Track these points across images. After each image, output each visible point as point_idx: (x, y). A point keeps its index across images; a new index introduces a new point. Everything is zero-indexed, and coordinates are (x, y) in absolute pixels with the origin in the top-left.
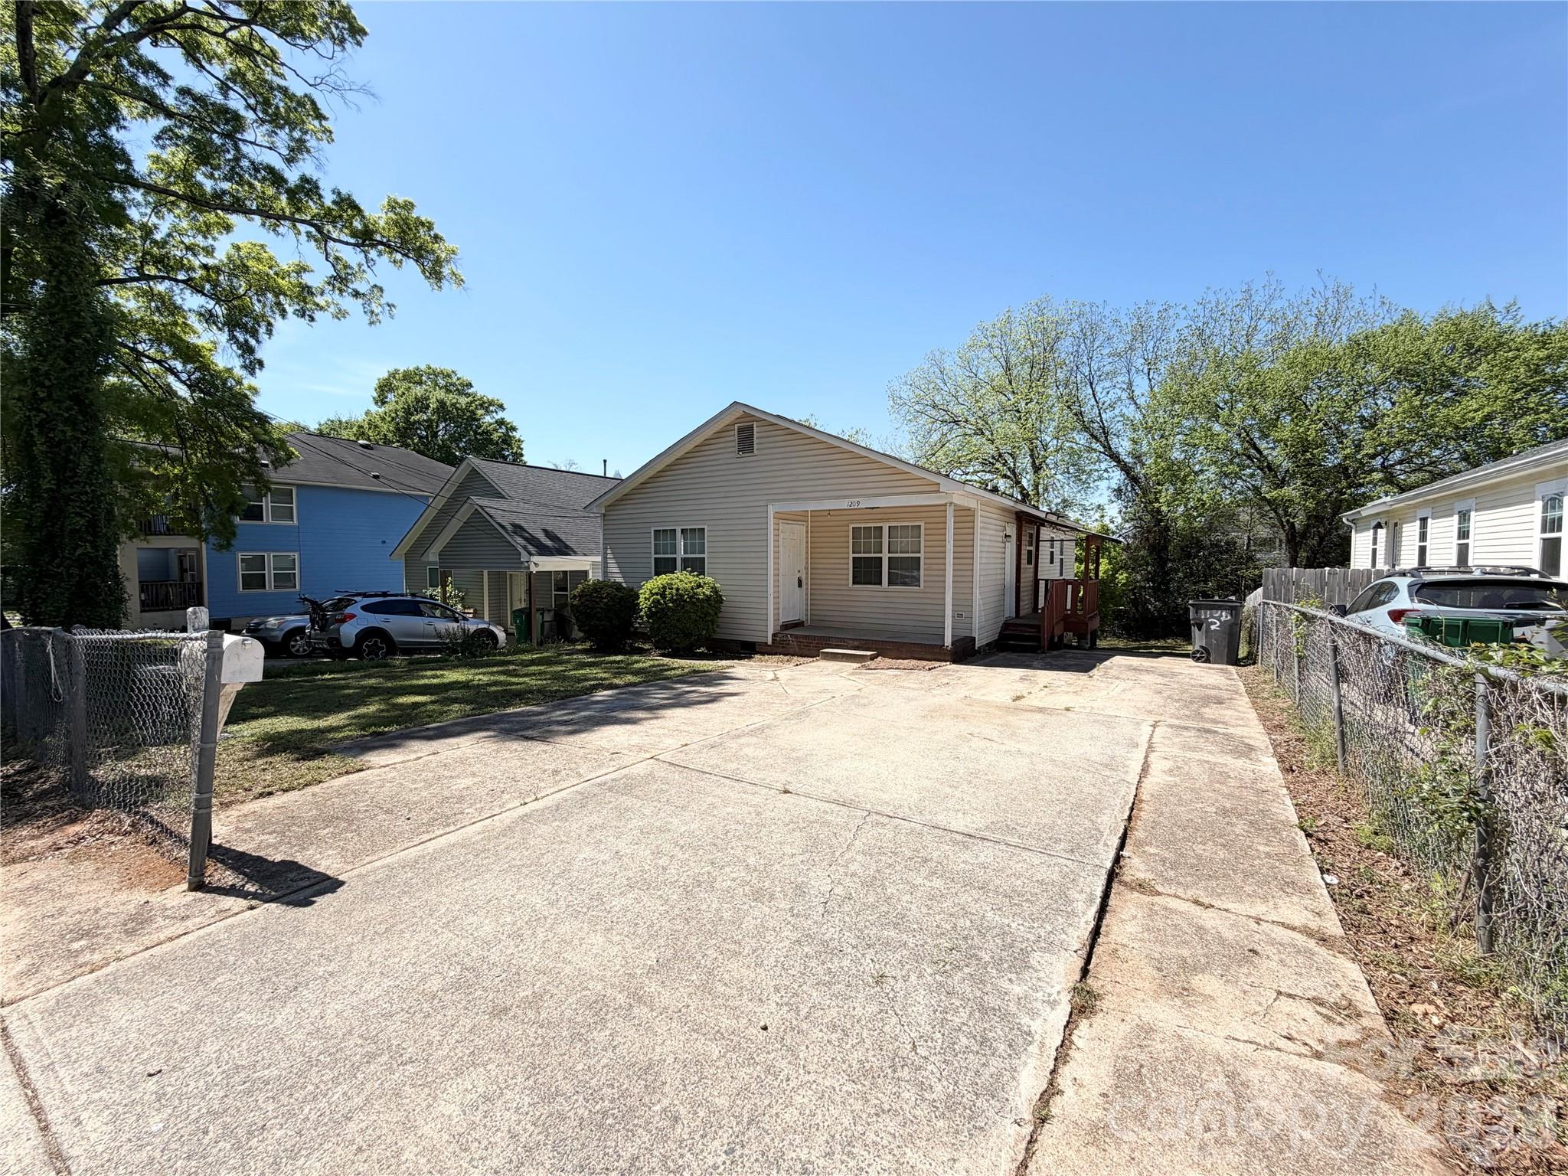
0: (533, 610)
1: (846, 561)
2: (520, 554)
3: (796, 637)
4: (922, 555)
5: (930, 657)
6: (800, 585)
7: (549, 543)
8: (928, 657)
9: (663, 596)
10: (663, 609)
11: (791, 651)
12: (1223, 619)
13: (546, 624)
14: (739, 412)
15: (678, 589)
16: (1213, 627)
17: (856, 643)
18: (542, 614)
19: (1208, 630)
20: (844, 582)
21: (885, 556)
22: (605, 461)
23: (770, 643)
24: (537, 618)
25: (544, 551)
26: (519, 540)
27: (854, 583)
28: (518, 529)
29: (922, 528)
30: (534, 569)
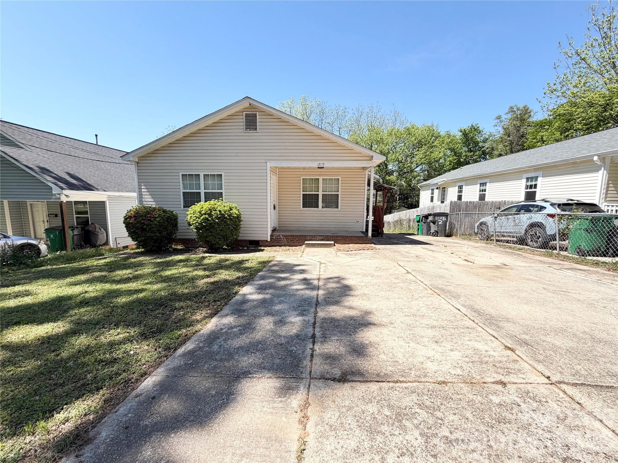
0: (66, 228)
1: (299, 196)
2: (51, 189)
3: (286, 236)
4: (339, 193)
5: (362, 242)
6: (274, 208)
7: (74, 182)
8: (360, 242)
9: (210, 215)
10: (211, 224)
11: (283, 244)
12: (443, 220)
13: (75, 237)
14: (246, 104)
15: (220, 211)
16: (440, 223)
17: (322, 238)
18: (72, 230)
19: (438, 224)
20: (298, 207)
21: (320, 193)
22: (96, 136)
23: (269, 240)
24: (69, 234)
25: (72, 187)
26: (49, 178)
27: (303, 207)
28: (44, 170)
29: (340, 180)
30: (64, 199)
